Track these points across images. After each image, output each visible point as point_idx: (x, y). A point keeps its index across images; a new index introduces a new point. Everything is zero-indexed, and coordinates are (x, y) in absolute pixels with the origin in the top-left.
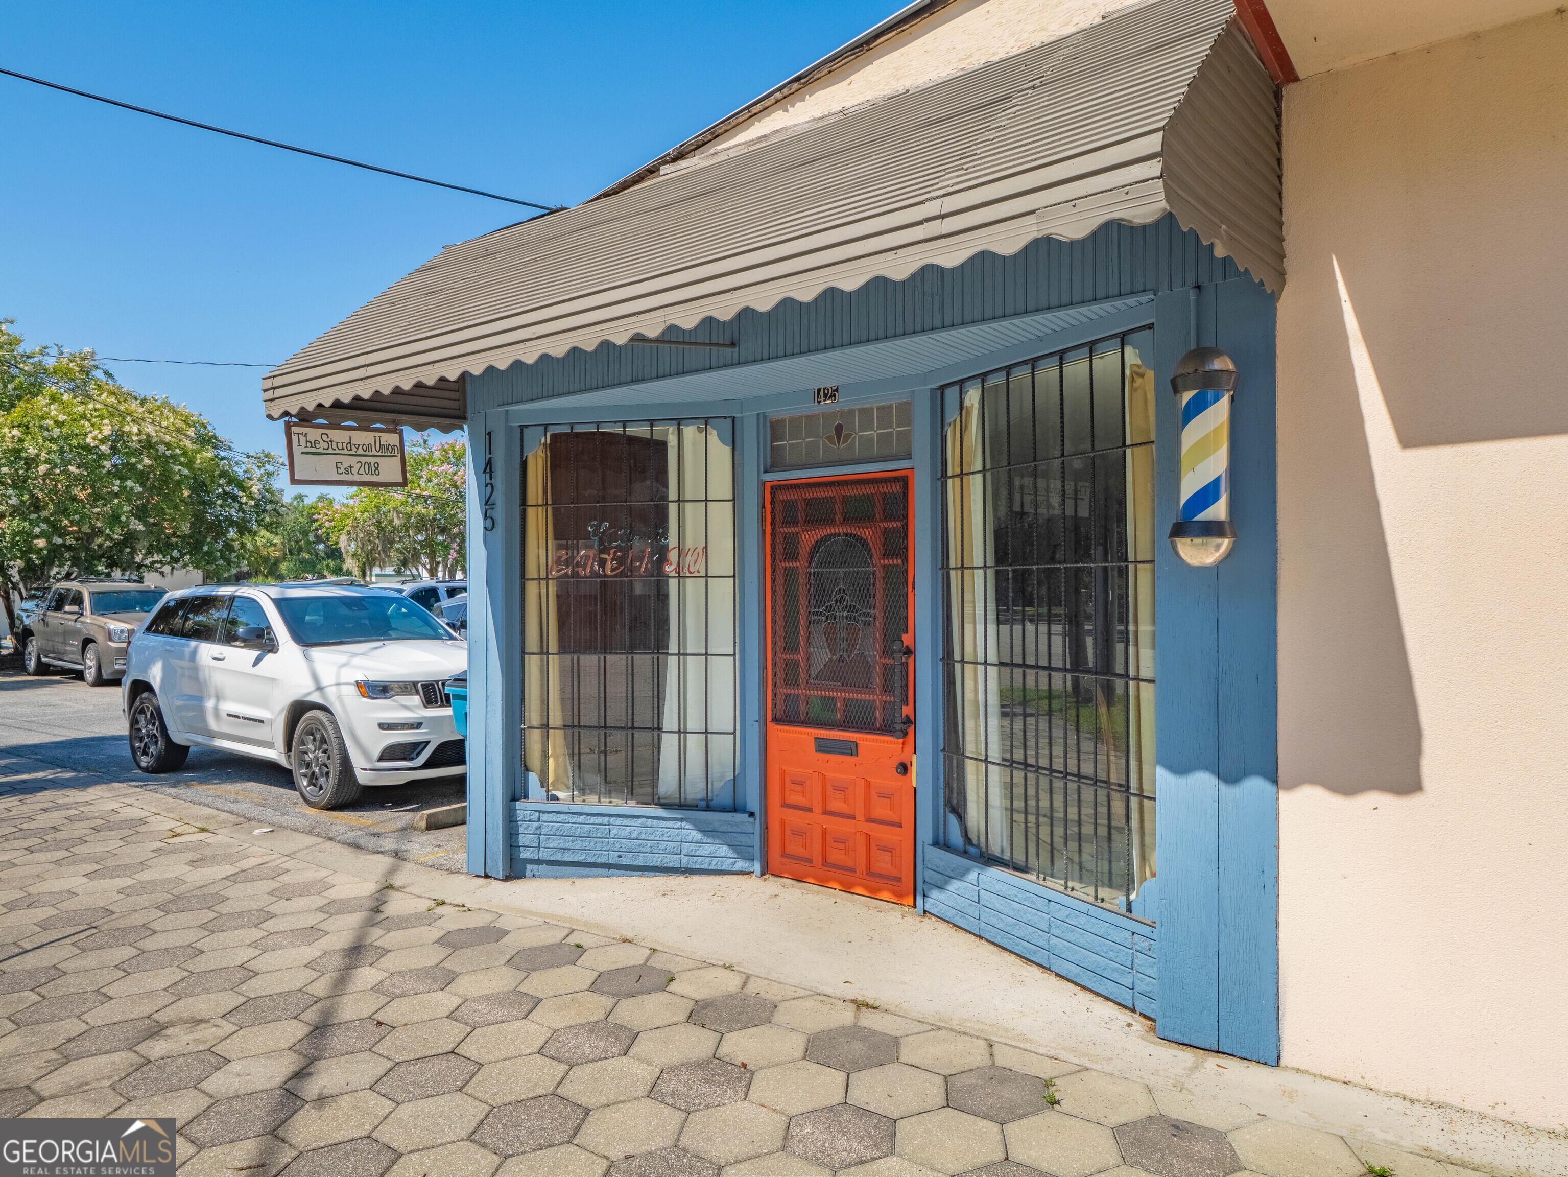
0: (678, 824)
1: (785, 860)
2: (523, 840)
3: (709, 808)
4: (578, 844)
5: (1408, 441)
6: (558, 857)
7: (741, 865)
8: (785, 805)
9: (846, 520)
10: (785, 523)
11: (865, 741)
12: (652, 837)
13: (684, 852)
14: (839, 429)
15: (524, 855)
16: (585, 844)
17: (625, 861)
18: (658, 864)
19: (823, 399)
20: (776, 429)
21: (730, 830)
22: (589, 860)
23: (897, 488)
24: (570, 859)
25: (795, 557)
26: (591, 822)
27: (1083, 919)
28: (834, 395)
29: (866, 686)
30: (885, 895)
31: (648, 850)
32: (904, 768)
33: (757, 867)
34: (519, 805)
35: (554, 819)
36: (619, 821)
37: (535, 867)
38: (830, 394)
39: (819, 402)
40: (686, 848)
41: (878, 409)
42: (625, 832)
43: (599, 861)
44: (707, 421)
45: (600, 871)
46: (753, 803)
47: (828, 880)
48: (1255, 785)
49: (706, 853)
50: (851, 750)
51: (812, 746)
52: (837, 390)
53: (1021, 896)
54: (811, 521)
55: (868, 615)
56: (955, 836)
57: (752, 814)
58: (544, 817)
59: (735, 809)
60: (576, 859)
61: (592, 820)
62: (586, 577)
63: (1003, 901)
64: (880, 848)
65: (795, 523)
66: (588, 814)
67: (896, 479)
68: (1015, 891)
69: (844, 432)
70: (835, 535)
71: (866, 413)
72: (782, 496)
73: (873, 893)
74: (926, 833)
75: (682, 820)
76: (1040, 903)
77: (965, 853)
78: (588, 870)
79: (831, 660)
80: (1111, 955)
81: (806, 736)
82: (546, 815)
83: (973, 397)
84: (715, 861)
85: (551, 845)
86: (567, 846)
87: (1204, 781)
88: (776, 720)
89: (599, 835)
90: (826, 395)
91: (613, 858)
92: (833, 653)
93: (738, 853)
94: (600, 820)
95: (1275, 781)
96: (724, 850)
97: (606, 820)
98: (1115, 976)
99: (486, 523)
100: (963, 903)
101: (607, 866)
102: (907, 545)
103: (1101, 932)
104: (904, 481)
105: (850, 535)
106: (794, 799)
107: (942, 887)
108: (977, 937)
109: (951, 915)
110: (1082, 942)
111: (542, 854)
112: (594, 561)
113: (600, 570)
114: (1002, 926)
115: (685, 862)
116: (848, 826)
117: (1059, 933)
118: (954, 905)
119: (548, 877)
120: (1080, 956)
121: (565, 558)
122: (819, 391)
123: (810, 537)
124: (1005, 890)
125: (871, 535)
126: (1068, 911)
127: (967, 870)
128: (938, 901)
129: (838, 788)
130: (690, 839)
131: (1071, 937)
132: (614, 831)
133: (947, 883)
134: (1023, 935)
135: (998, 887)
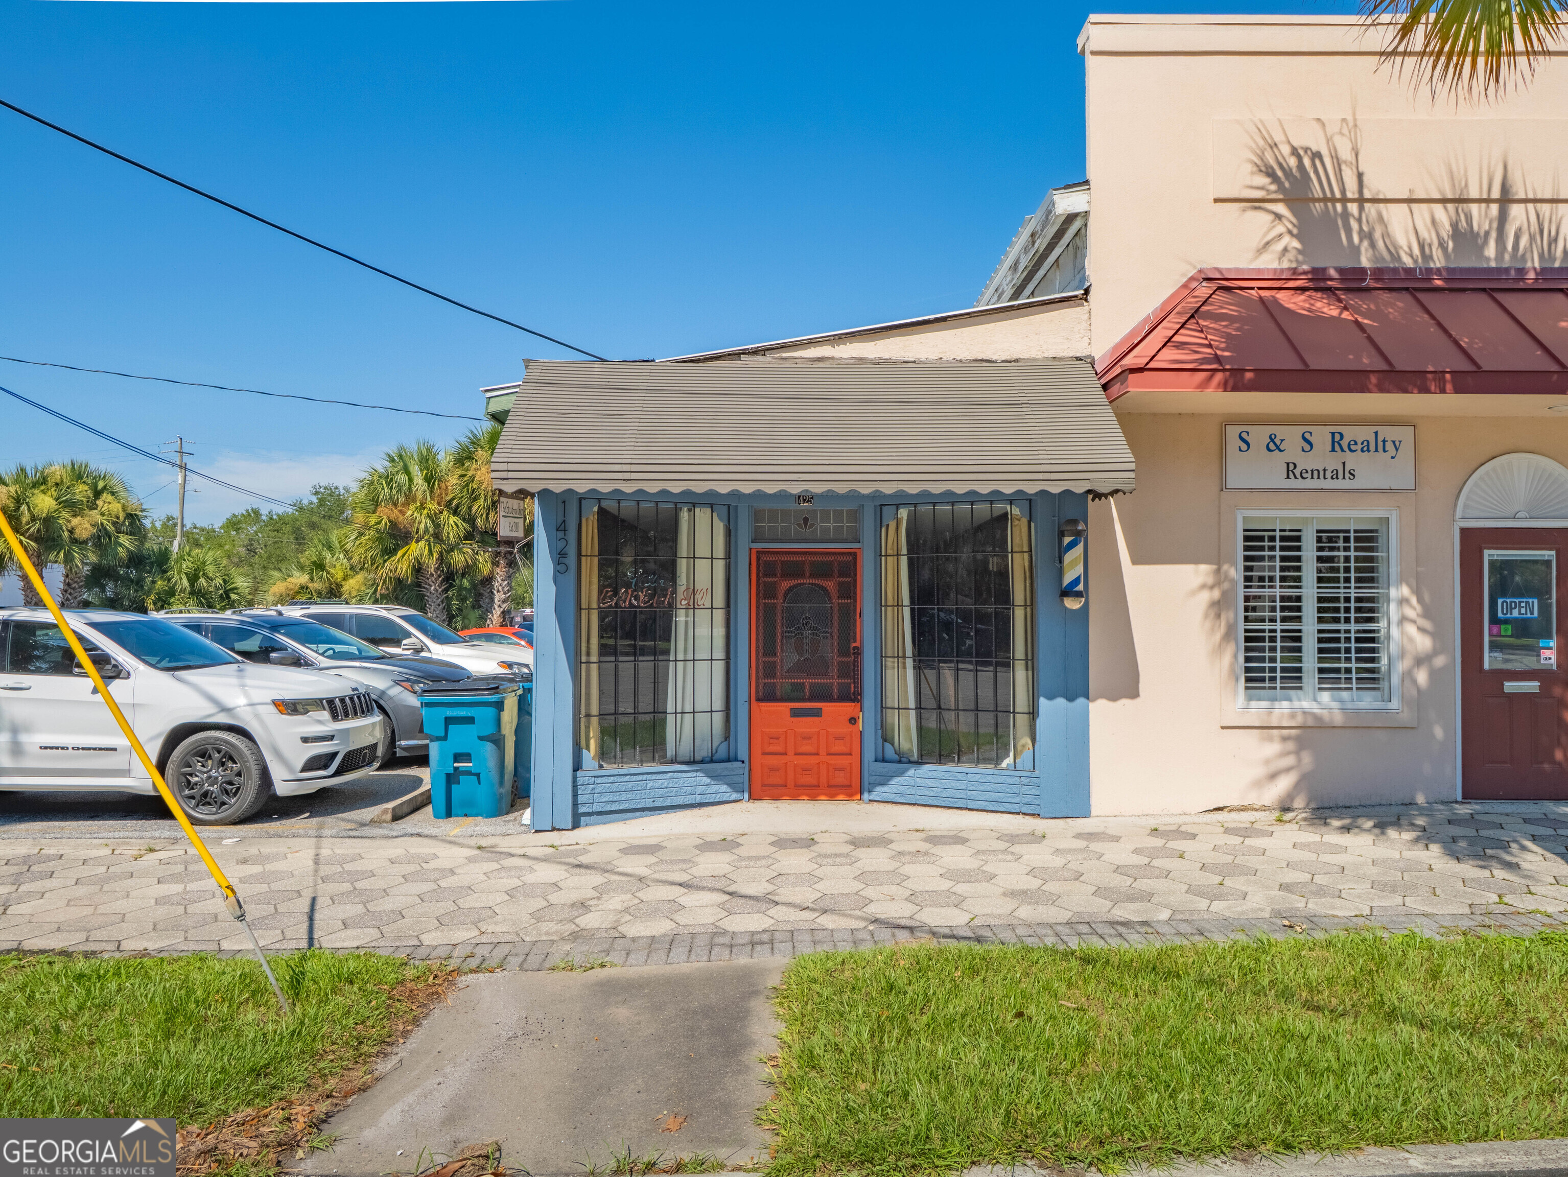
0: (695, 774)
1: (765, 788)
2: (581, 799)
3: (712, 761)
4: (626, 797)
5: (1135, 562)
6: (608, 808)
7: (735, 796)
8: (764, 754)
9: (812, 576)
10: (766, 575)
11: (828, 708)
12: (677, 785)
13: (698, 792)
14: (806, 520)
15: (580, 811)
17: (657, 804)
18: (681, 803)
19: (802, 502)
20: (757, 515)
21: (728, 773)
22: (632, 807)
23: (849, 559)
24: (617, 808)
25: (774, 597)
27: (990, 778)
28: (811, 501)
29: (825, 674)
30: (841, 797)
31: (674, 794)
32: (853, 721)
33: (746, 796)
34: (579, 773)
35: (609, 781)
36: (654, 777)
37: (587, 818)
38: (809, 500)
39: (800, 503)
40: (700, 790)
41: (835, 511)
42: (658, 784)
43: (638, 806)
44: (712, 506)
45: (637, 814)
46: (743, 753)
47: (800, 795)
48: (1081, 701)
49: (712, 791)
50: (817, 713)
51: (788, 712)
52: (812, 498)
53: (947, 775)
54: (786, 575)
55: (827, 632)
56: (890, 752)
57: (743, 762)
58: (599, 780)
59: (728, 760)
60: (621, 807)
61: (635, 778)
62: (625, 607)
63: (933, 781)
64: (836, 769)
65: (775, 575)
66: (631, 775)
67: (849, 554)
68: (943, 773)
69: (809, 522)
70: (803, 584)
71: (825, 512)
72: (765, 558)
73: (832, 797)
74: (869, 755)
75: (697, 771)
76: (960, 776)
77: (900, 762)
78: (628, 815)
79: (799, 660)
80: (1008, 790)
81: (784, 708)
82: (602, 778)
83: (903, 513)
84: (719, 795)
85: (604, 800)
86: (615, 799)
87: (1061, 701)
88: (759, 700)
89: (641, 788)
90: (804, 500)
91: (648, 803)
92: (801, 655)
93: (733, 788)
94: (640, 778)
95: (1088, 698)
96: (724, 788)
97: (645, 777)
98: (1010, 800)
99: (558, 567)
100: (902, 789)
101: (643, 810)
102: (855, 593)
103: (1002, 781)
104: (854, 555)
105: (815, 584)
106: (772, 748)
107: (883, 784)
108: (914, 804)
109: (892, 797)
110: (989, 789)
111: (596, 808)
112: (632, 596)
113: (635, 603)
114: (932, 794)
115: (698, 799)
116: (813, 760)
117: (974, 788)
118: (895, 791)
119: (599, 824)
120: (988, 796)
121: (610, 594)
122: (799, 497)
123: (785, 585)
124: (935, 774)
125: (830, 585)
126: (979, 776)
127: (907, 770)
128: (880, 792)
129: (807, 738)
130: (702, 783)
131: (982, 788)
132: (650, 784)
133: (889, 780)
134: (948, 795)
135: (930, 774)
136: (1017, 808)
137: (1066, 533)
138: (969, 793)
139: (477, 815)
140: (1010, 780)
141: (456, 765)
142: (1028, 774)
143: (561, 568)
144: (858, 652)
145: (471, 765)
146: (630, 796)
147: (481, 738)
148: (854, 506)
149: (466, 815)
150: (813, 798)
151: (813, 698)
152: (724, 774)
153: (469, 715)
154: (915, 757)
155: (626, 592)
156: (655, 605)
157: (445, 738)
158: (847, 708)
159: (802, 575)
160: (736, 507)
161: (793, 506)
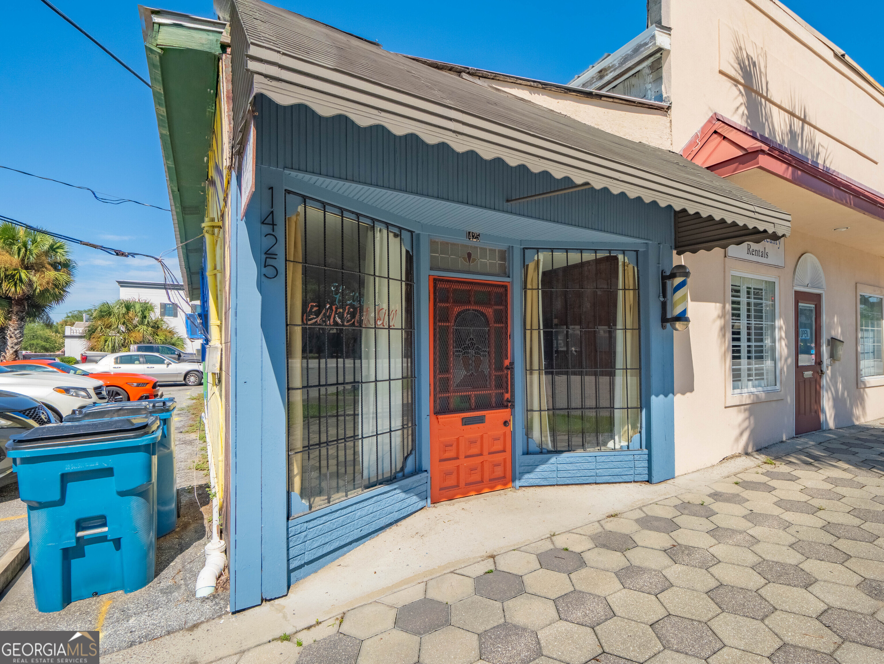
0: (394, 492)
1: (442, 491)
2: (294, 552)
3: (404, 477)
4: (335, 534)
6: (320, 553)
7: (421, 504)
8: (441, 461)
9: (475, 303)
10: (440, 301)
11: (489, 414)
12: (380, 508)
13: (395, 509)
14: (469, 255)
15: (294, 565)
16: (339, 533)
17: (364, 533)
18: (381, 525)
19: (471, 238)
21: (418, 485)
22: (343, 543)
23: (502, 290)
24: (329, 550)
25: (447, 320)
26: (345, 513)
27: (612, 458)
28: (478, 238)
29: (485, 387)
30: (499, 487)
31: (377, 517)
32: (506, 423)
33: (429, 500)
34: (291, 523)
35: (319, 523)
36: (361, 505)
37: (298, 572)
38: (477, 237)
39: (470, 239)
40: (397, 506)
41: (490, 250)
42: (364, 512)
44: (401, 230)
45: (345, 549)
46: (426, 464)
47: (468, 492)
48: (671, 396)
49: (406, 504)
50: (481, 420)
51: (460, 422)
52: (479, 235)
53: (580, 460)
54: (456, 301)
55: (486, 351)
56: (533, 447)
57: (426, 472)
58: (309, 525)
59: (416, 473)
60: (332, 548)
63: (570, 465)
64: (495, 465)
65: (448, 301)
66: (341, 509)
67: (503, 286)
68: (578, 458)
69: (472, 257)
70: (469, 310)
71: (483, 250)
72: (439, 285)
73: (492, 489)
74: (519, 450)
75: (395, 489)
76: (590, 459)
77: (541, 453)
78: (337, 553)
79: (466, 375)
80: (625, 466)
81: (457, 418)
82: (313, 522)
84: (410, 507)
85: (315, 546)
86: (327, 540)
87: (661, 398)
88: (436, 413)
89: (349, 521)
90: (473, 236)
91: (357, 534)
92: (467, 370)
93: (420, 497)
94: (350, 509)
95: (674, 394)
96: (413, 499)
97: (354, 508)
98: (626, 473)
99: (264, 270)
100: (546, 474)
101: (350, 543)
102: (507, 318)
103: (621, 459)
104: (505, 287)
105: (475, 310)
106: (447, 455)
107: (529, 472)
108: (554, 485)
109: (537, 482)
110: (612, 466)
111: (307, 558)
112: (336, 313)
113: (339, 321)
114: (569, 475)
115: (397, 516)
116: (479, 459)
117: (600, 467)
118: (540, 477)
119: (309, 574)
120: (611, 472)
121: (315, 309)
122: (469, 233)
123: (457, 309)
124: (572, 460)
125: (489, 312)
126: (604, 458)
127: (549, 459)
128: (528, 478)
129: (472, 442)
130: (399, 500)
131: (606, 466)
132: (359, 513)
133: (535, 468)
134: (581, 475)
135: (568, 460)
136: (631, 478)
137: (678, 274)
138: (598, 471)
139: (114, 589)
140: (626, 458)
141: (80, 534)
142: (640, 452)
143: (270, 271)
144: (511, 367)
145: (105, 529)
146: (340, 532)
147: (122, 494)
148: (503, 246)
149: (96, 594)
150: (479, 492)
151: (478, 408)
152: (414, 486)
153: (106, 466)
154: (550, 447)
155: (331, 308)
156: (356, 324)
157: (62, 501)
158: (503, 414)
159: (469, 303)
160: (418, 235)
161: (463, 240)
